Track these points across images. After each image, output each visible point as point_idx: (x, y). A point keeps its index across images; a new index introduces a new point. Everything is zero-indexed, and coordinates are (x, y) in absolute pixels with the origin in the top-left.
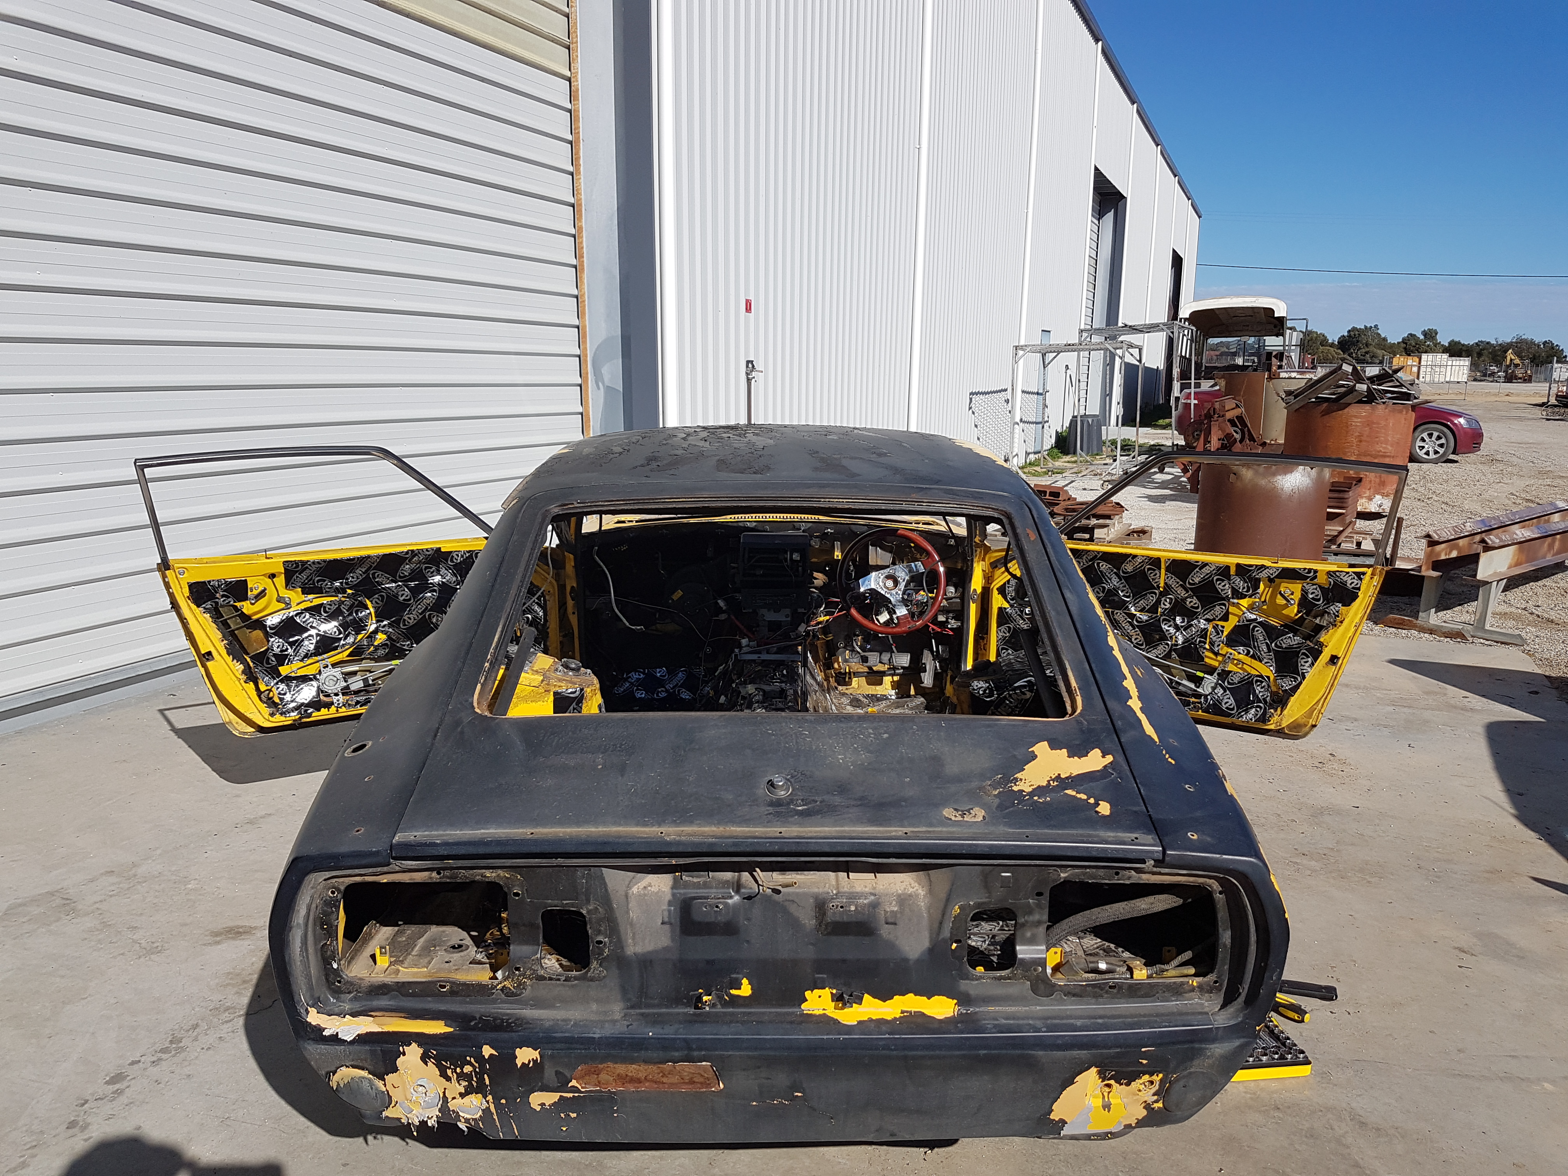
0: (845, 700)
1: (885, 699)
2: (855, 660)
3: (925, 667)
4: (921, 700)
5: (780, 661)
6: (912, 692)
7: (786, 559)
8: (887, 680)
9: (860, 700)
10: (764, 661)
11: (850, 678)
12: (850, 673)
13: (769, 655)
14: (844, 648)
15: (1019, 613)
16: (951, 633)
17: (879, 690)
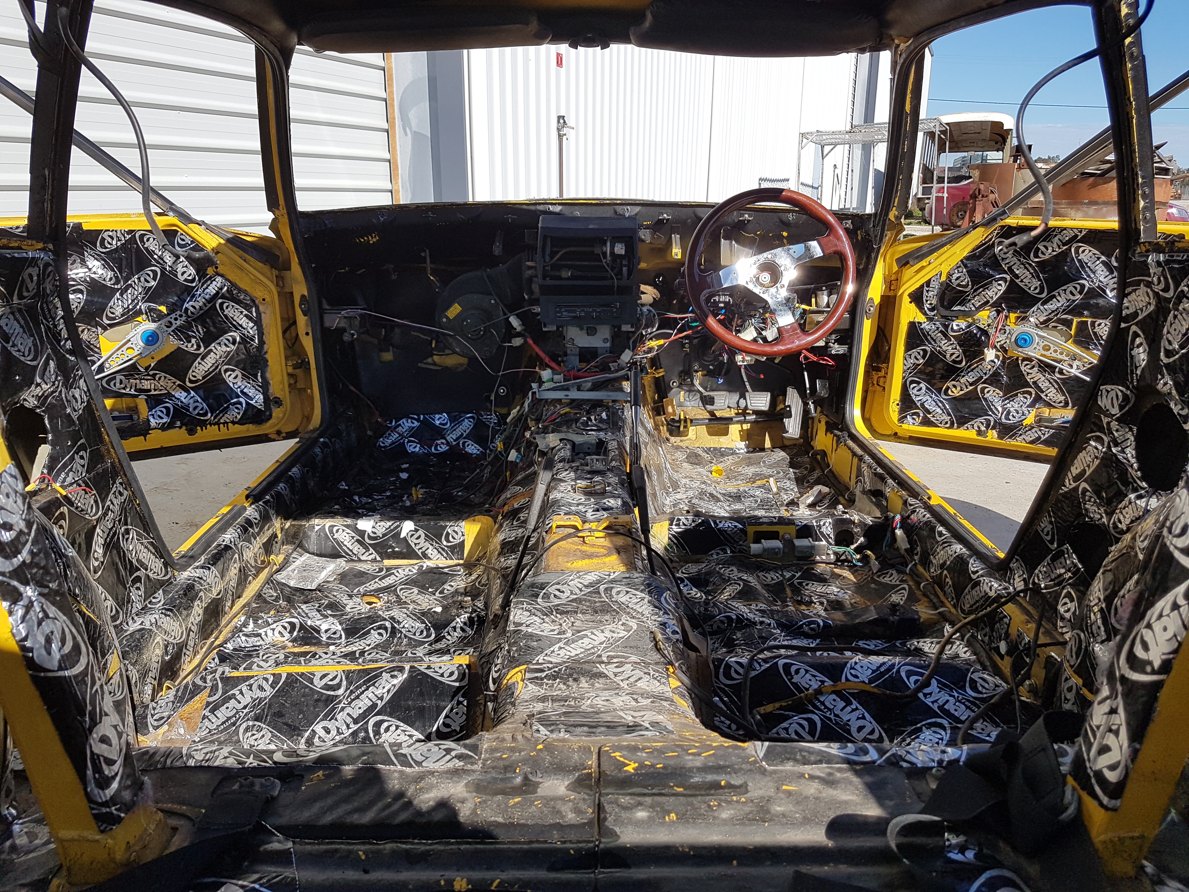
0: (680, 456)
1: (732, 454)
2: (692, 403)
3: (790, 411)
4: (781, 455)
5: (596, 400)
6: (768, 444)
7: (604, 254)
8: (735, 429)
9: (700, 455)
10: (573, 400)
11: (685, 427)
12: (685, 420)
13: (580, 392)
14: (678, 387)
15: (941, 328)
16: (831, 363)
17: (723, 442)
